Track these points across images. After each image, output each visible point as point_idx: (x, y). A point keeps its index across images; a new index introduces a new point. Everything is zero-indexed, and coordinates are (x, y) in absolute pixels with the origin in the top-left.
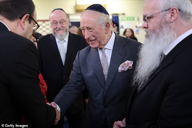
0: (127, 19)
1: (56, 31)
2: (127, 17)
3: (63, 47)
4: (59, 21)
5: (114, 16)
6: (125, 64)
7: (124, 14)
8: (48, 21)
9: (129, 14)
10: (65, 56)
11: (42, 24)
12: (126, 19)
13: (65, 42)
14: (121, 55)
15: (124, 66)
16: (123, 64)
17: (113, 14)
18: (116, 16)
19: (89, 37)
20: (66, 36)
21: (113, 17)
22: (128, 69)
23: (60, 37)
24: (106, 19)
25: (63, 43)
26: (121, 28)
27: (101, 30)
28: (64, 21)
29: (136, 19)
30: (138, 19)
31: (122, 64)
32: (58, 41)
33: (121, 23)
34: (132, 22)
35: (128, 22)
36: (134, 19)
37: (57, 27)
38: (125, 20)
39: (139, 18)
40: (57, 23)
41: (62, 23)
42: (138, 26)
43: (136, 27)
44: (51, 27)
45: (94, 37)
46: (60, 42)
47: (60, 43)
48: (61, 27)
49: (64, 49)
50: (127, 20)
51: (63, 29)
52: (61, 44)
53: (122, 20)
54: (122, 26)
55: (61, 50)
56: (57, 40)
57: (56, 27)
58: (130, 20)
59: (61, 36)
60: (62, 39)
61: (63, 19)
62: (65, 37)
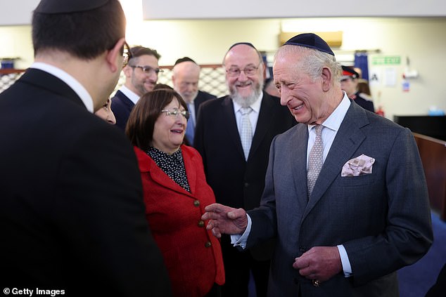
0: (386, 60)
1: (234, 87)
2: (386, 58)
3: (247, 121)
4: (244, 66)
5: (359, 55)
6: (356, 162)
7: (378, 51)
8: (220, 66)
9: (388, 51)
10: (251, 141)
11: (211, 72)
12: (383, 61)
13: (253, 112)
14: (354, 143)
15: (355, 165)
16: (353, 160)
17: (357, 51)
18: (363, 54)
19: (288, 100)
20: (257, 98)
21: (356, 57)
22: (361, 173)
23: (243, 101)
24: (323, 61)
25: (248, 114)
26: (373, 79)
27: (311, 83)
28: (254, 67)
29: (404, 61)
30: (408, 62)
31: (351, 162)
32: (239, 111)
33: (372, 70)
34: (395, 67)
35: (387, 67)
36: (399, 62)
37: (237, 79)
38: (380, 64)
39: (410, 58)
40: (237, 71)
41: (250, 70)
42: (408, 74)
43: (404, 77)
44: (227, 78)
45: (299, 99)
46: (242, 110)
47: (241, 112)
48: (247, 79)
49: (248, 126)
50: (386, 62)
51: (251, 84)
52: (244, 117)
53: (375, 63)
54: (375, 75)
55: (243, 129)
56: (237, 107)
57: (235, 78)
58: (391, 63)
59: (245, 98)
60: (247, 106)
61: (251, 64)
62: (254, 101)
